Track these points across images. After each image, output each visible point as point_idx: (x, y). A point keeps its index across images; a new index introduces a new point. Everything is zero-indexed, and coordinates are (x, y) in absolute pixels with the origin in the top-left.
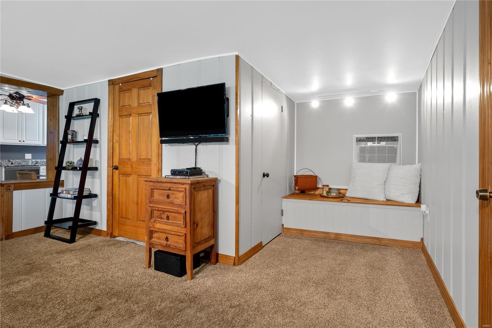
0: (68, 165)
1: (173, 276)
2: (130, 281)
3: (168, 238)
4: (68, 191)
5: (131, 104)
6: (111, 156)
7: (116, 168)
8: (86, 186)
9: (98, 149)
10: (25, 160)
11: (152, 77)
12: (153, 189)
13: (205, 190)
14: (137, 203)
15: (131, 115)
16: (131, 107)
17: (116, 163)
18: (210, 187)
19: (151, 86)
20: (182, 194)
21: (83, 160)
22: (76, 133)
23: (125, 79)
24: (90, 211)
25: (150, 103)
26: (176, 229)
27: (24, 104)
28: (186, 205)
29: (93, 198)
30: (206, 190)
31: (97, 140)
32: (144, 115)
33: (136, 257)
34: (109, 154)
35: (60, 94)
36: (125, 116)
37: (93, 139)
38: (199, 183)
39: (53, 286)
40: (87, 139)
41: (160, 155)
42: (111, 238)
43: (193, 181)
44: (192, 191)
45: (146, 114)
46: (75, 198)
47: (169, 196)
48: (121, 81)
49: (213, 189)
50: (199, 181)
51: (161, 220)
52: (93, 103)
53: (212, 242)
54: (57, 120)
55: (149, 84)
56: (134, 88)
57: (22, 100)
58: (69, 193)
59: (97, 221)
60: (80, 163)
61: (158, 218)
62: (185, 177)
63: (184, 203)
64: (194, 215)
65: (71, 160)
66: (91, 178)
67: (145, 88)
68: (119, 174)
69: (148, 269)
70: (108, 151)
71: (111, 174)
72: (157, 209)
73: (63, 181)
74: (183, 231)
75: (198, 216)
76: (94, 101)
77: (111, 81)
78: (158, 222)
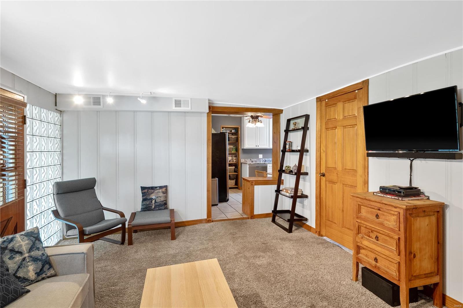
0: (287, 169)
1: (384, 302)
2: (338, 289)
3: (377, 260)
4: (287, 190)
5: (336, 118)
6: (319, 165)
7: (323, 175)
8: (300, 187)
9: (308, 157)
10: (259, 159)
11: (358, 90)
12: (361, 205)
13: (425, 216)
14: (343, 211)
15: (337, 127)
16: (337, 120)
17: (323, 171)
18: (433, 213)
19: (356, 99)
20: (395, 217)
21: (297, 166)
22: (292, 143)
23: (331, 95)
24: (302, 208)
25: (355, 115)
26: (387, 253)
27: (259, 121)
28: (399, 231)
29: (305, 199)
30: (427, 217)
31: (308, 149)
32: (349, 127)
33: (343, 264)
34: (317, 162)
35: (280, 113)
36: (331, 128)
37: (305, 149)
38: (416, 208)
39: (280, 269)
40: (300, 149)
41: (366, 168)
42: (319, 236)
43: (408, 206)
44: (408, 217)
45: (351, 126)
46: (292, 197)
47: (378, 216)
48: (327, 97)
49: (438, 215)
50: (418, 206)
51: (368, 238)
52: (305, 118)
53: (436, 279)
54: (279, 133)
55: (354, 97)
56: (339, 102)
57: (258, 118)
58: (287, 192)
59: (308, 218)
60: (294, 168)
61: (366, 235)
62: (397, 198)
63: (397, 228)
64: (411, 244)
65: (288, 165)
66: (303, 181)
67: (350, 101)
68: (326, 181)
69: (355, 282)
70: (316, 159)
71: (319, 180)
72: (364, 226)
73: (283, 180)
74: (397, 259)
75: (416, 246)
76: (305, 117)
77: (319, 99)
78: (366, 239)
